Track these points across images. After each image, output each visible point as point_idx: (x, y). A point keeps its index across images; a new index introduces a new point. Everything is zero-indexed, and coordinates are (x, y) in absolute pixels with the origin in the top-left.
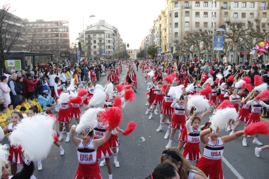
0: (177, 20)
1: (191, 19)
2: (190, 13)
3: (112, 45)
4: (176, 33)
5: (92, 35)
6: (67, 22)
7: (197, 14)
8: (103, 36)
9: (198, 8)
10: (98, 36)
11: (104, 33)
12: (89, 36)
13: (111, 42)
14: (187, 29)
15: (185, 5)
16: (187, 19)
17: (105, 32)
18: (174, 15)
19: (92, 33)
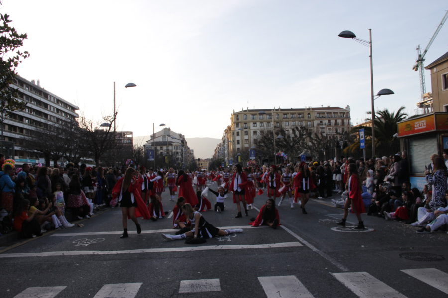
0: (238, 138)
1: (250, 137)
2: (249, 132)
3: (180, 157)
4: (239, 149)
5: (158, 148)
6: (131, 133)
7: (255, 132)
8: (170, 148)
9: (255, 128)
10: (165, 148)
11: (172, 145)
12: (156, 148)
13: (179, 154)
14: (247, 145)
15: (245, 126)
16: (246, 137)
17: (173, 143)
18: (236, 134)
19: (159, 145)
